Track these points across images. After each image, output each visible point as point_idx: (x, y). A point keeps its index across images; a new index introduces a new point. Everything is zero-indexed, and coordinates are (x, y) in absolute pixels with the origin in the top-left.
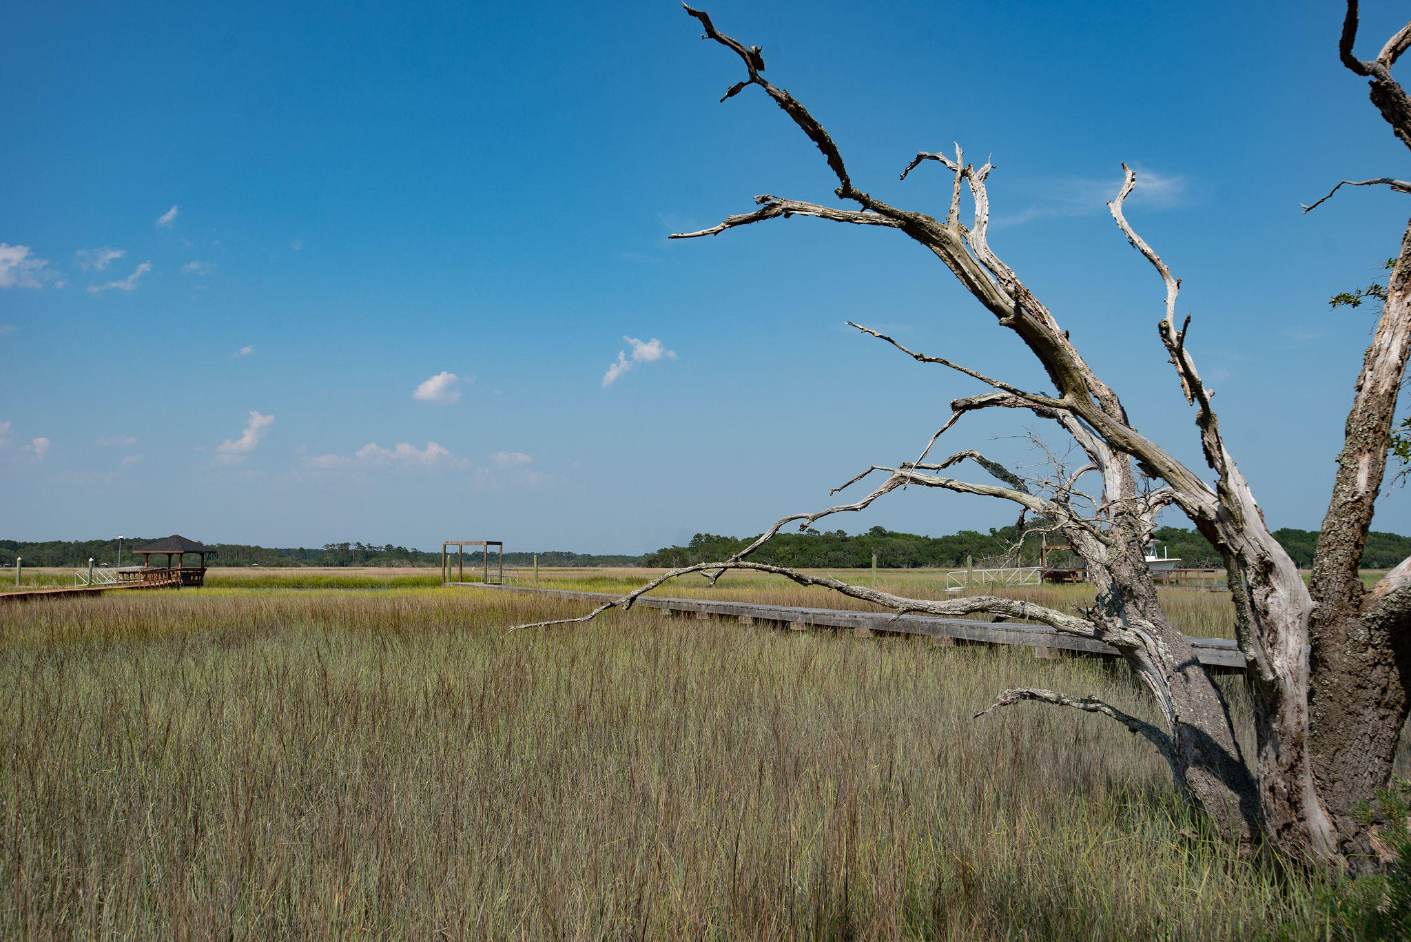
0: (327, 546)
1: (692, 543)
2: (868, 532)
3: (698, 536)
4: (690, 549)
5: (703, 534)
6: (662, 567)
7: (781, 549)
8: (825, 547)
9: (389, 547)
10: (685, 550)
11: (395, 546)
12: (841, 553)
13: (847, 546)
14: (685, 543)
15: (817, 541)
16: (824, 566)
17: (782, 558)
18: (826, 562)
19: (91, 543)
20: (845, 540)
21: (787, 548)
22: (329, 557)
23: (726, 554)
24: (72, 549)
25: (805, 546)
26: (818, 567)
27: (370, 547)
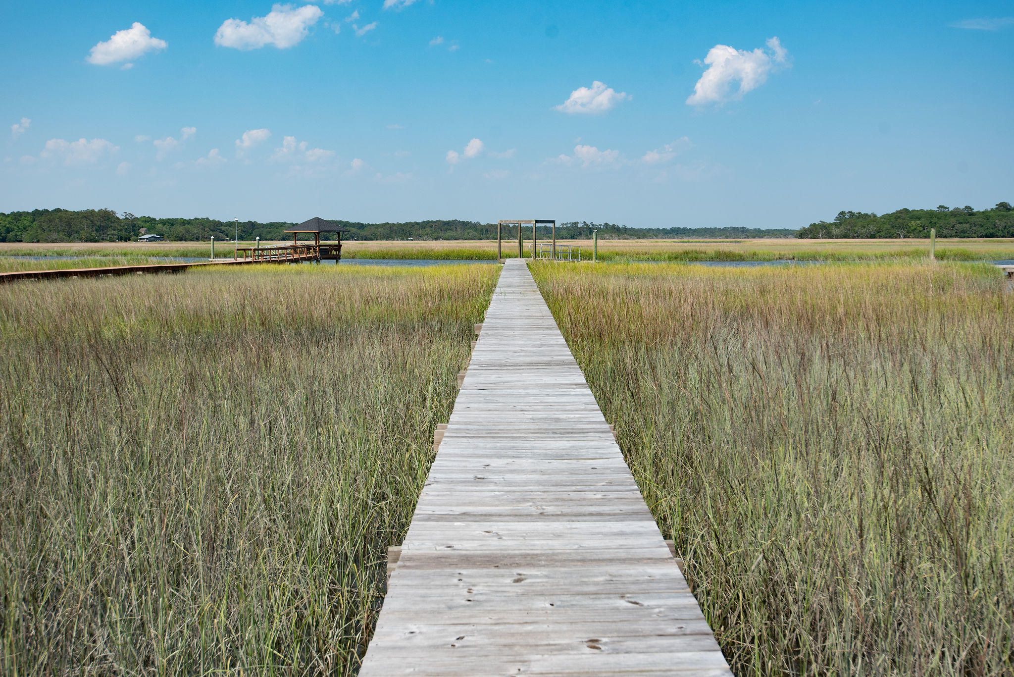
0: (563, 224)
1: (837, 219)
2: (994, 207)
3: (843, 213)
4: (835, 224)
5: (847, 211)
6: (811, 238)
7: (913, 223)
8: (953, 220)
9: (606, 224)
10: (831, 224)
11: (611, 224)
12: (968, 226)
13: (973, 219)
14: (830, 219)
15: (946, 215)
16: (951, 236)
17: (913, 230)
18: (953, 233)
19: (407, 224)
20: (972, 214)
21: (918, 222)
22: (564, 233)
23: (864, 227)
24: (395, 228)
25: (934, 220)
26: (946, 237)
27: (593, 225)
